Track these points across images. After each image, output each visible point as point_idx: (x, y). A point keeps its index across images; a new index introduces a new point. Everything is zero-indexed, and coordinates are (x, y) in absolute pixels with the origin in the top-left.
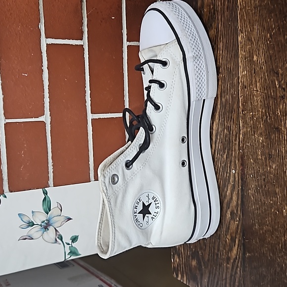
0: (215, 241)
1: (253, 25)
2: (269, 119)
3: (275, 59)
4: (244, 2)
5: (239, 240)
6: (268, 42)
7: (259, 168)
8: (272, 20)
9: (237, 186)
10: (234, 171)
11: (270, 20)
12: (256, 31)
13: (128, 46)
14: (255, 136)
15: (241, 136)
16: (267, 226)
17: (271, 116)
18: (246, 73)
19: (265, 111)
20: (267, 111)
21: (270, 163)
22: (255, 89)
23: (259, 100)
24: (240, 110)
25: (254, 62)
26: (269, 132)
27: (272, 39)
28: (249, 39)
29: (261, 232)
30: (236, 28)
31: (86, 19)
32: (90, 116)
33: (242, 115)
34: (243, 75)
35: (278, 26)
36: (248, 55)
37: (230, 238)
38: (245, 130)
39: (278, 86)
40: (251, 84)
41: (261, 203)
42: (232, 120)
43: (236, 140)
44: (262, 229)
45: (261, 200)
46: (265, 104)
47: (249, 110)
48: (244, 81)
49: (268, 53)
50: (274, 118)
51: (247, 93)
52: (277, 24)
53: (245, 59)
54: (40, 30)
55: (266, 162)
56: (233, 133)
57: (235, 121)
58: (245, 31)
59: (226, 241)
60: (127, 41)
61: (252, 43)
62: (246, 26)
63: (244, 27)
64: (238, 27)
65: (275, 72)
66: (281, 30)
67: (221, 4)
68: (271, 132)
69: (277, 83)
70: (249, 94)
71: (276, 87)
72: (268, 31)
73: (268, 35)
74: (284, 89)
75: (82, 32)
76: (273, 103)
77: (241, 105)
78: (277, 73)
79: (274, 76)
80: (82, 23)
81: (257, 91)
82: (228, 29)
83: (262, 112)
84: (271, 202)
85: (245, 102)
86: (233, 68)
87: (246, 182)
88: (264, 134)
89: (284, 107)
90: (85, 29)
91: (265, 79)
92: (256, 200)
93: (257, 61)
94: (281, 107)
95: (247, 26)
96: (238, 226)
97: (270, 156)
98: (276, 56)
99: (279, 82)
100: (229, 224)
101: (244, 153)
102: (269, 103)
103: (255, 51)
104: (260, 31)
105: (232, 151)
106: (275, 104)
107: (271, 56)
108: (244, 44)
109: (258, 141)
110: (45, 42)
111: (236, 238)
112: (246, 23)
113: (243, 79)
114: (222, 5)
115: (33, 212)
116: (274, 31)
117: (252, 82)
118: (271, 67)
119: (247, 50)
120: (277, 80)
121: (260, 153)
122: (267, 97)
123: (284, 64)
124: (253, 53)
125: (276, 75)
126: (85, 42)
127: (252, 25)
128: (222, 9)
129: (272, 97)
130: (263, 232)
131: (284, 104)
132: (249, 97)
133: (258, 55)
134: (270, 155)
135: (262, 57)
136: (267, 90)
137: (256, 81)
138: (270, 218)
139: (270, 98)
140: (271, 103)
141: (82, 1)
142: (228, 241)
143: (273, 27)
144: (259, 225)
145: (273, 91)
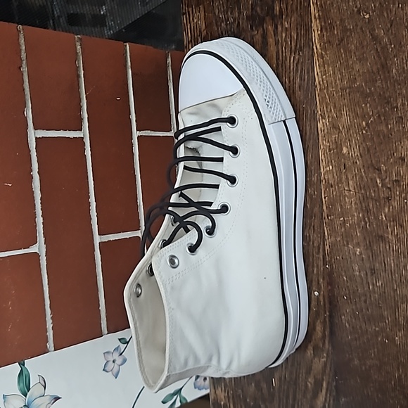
0: (288, 388)
1: (340, 110)
2: (369, 225)
3: (376, 153)
4: (325, 82)
5: (328, 383)
6: (364, 132)
7: (357, 287)
8: (368, 105)
9: (322, 312)
10: (316, 293)
11: (366, 105)
12: (344, 117)
13: (139, 137)
14: (348, 247)
15: (327, 247)
16: (372, 359)
17: (371, 221)
18: (331, 167)
19: (363, 215)
20: (366, 215)
21: (372, 279)
22: (346, 189)
23: (353, 203)
24: (325, 215)
25: (343, 154)
26: (370, 242)
27: (369, 127)
28: (335, 127)
29: (364, 368)
30: (314, 112)
31: (85, 101)
32: (98, 239)
33: (327, 220)
34: (327, 171)
35: (378, 113)
36: (334, 147)
37: (312, 382)
38: (333, 239)
39: (380, 185)
40: (340, 181)
41: (362, 331)
42: (312, 228)
43: (318, 253)
44: (365, 364)
45: (361, 327)
46: (362, 206)
47: (338, 215)
48: (328, 179)
49: (364, 145)
50: (377, 224)
51: (334, 193)
52: (376, 111)
53: (330, 151)
54: (26, 118)
55: (367, 279)
56: (313, 244)
57: (316, 228)
58: (328, 117)
59: (306, 386)
61: (340, 132)
62: (329, 110)
63: (327, 111)
64: (318, 112)
65: (375, 168)
66: (383, 118)
67: (290, 82)
68: (373, 241)
69: (378, 181)
70: (338, 194)
71: (377, 186)
72: (363, 118)
73: (364, 123)
74: (390, 188)
75: (81, 120)
76: (375, 206)
77: (325, 208)
78: (379, 170)
79: (375, 173)
80: (80, 108)
81: (350, 191)
82: (301, 113)
83: (358, 217)
84: (377, 329)
85: (331, 204)
86: (311, 162)
87: (336, 306)
88: (362, 244)
89: (391, 210)
90: (85, 116)
91: (362, 177)
92: (353, 328)
93: (349, 154)
94: (387, 210)
95: (331, 110)
96: (325, 364)
97: (373, 271)
98: (376, 149)
99: (382, 181)
100: (312, 362)
101: (332, 268)
102: (369, 205)
103: (345, 142)
104: (351, 117)
105: (313, 266)
106: (377, 208)
107: (368, 151)
108: (328, 132)
109: (353, 254)
110: (33, 135)
111: (323, 380)
112: (329, 107)
113: (328, 176)
114: (292, 83)
115: (4, 396)
116: (372, 119)
117: (341, 180)
118: (369, 162)
119: (332, 141)
120: (379, 178)
121: (357, 268)
122: (365, 198)
123: (388, 158)
124: (341, 144)
125: (377, 171)
126: (85, 133)
127: (338, 109)
128: (291, 88)
129: (372, 199)
130: (365, 368)
131: (391, 207)
132: (338, 198)
133: (349, 147)
134: (371, 270)
135: (355, 150)
136: (365, 190)
137: (347, 179)
138: (376, 350)
139: (370, 200)
140: (371, 206)
141: (78, 76)
142: (309, 385)
143: (371, 113)
144: (359, 360)
145: (374, 191)
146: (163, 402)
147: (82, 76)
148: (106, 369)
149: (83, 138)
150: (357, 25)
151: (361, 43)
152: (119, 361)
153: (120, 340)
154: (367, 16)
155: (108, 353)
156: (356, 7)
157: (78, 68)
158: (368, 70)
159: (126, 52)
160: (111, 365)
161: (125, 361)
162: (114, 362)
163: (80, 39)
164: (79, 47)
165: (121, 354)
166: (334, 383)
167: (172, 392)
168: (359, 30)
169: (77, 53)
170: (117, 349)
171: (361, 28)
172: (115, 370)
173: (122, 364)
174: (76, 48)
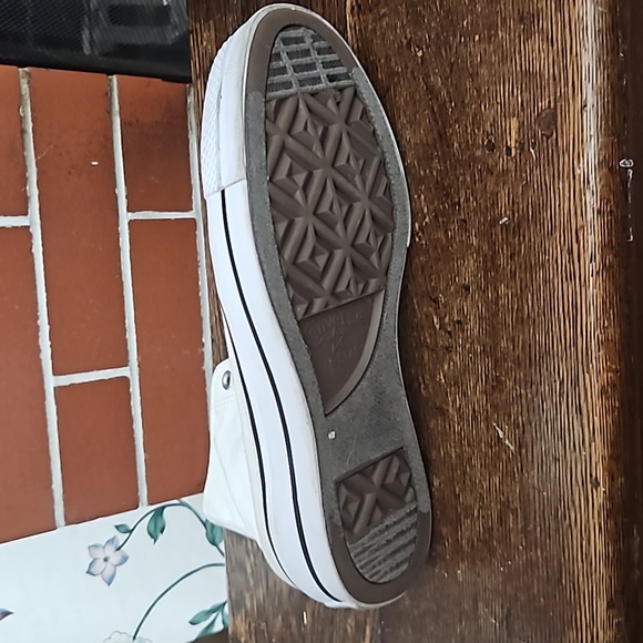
0: (323, 630)
2: (424, 389)
3: (431, 274)
5: (373, 630)
8: (422, 197)
11: (419, 196)
13: (130, 222)
16: (428, 601)
19: (416, 372)
20: (419, 372)
26: (424, 415)
27: (423, 233)
29: (416, 612)
31: (35, 169)
35: (435, 211)
37: (353, 624)
39: (438, 327)
44: (418, 607)
46: (414, 357)
49: (418, 259)
50: (433, 388)
52: (431, 207)
59: (346, 630)
60: (128, 211)
65: (431, 299)
66: (441, 220)
68: (428, 414)
69: (435, 321)
71: (435, 327)
73: (417, 224)
74: (449, 333)
75: (26, 199)
78: (436, 301)
79: (431, 306)
89: (452, 368)
90: (33, 191)
91: (414, 311)
94: (446, 367)
98: (432, 268)
99: (441, 320)
102: (423, 357)
106: (433, 362)
107: (422, 268)
111: (366, 623)
116: (427, 220)
118: (424, 288)
120: (437, 315)
123: (448, 285)
125: (433, 304)
126: (32, 218)
129: (428, 347)
131: (452, 363)
136: (418, 332)
138: (432, 587)
139: (425, 349)
140: (426, 358)
141: (23, 132)
142: (349, 629)
143: (426, 211)
144: (411, 600)
145: (430, 335)
146: (192, 623)
147: (31, 130)
148: (92, 570)
149: (28, 227)
150: (406, 67)
151: (412, 97)
152: (115, 558)
153: (117, 527)
154: (420, 54)
155: (95, 546)
156: (406, 38)
157: (21, 120)
158: (421, 141)
159: (111, 90)
160: (100, 565)
161: (125, 559)
162: (106, 560)
163: (28, 74)
164: (25, 87)
165: (119, 549)
166: (379, 631)
167: (208, 608)
168: (409, 75)
169: (21, 96)
170: (111, 541)
171: (413, 73)
172: (108, 574)
173: (120, 564)
174: (20, 88)
